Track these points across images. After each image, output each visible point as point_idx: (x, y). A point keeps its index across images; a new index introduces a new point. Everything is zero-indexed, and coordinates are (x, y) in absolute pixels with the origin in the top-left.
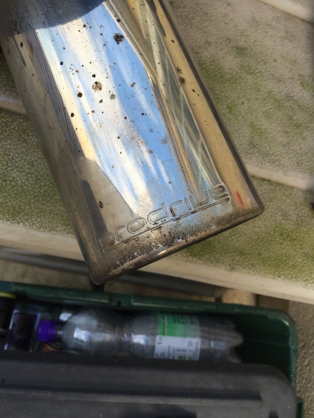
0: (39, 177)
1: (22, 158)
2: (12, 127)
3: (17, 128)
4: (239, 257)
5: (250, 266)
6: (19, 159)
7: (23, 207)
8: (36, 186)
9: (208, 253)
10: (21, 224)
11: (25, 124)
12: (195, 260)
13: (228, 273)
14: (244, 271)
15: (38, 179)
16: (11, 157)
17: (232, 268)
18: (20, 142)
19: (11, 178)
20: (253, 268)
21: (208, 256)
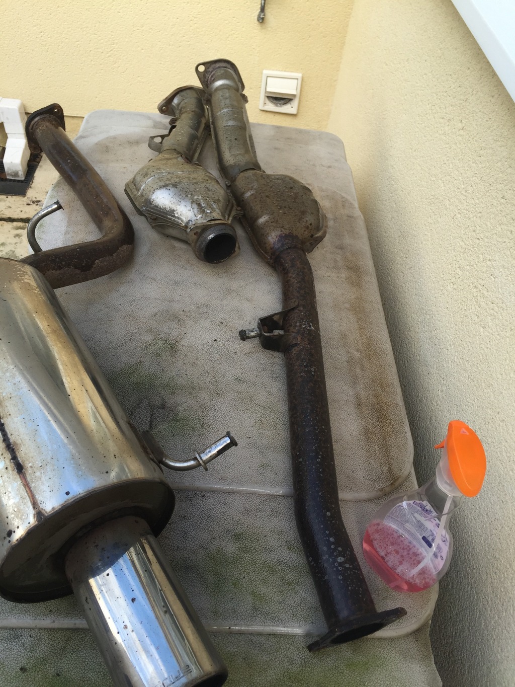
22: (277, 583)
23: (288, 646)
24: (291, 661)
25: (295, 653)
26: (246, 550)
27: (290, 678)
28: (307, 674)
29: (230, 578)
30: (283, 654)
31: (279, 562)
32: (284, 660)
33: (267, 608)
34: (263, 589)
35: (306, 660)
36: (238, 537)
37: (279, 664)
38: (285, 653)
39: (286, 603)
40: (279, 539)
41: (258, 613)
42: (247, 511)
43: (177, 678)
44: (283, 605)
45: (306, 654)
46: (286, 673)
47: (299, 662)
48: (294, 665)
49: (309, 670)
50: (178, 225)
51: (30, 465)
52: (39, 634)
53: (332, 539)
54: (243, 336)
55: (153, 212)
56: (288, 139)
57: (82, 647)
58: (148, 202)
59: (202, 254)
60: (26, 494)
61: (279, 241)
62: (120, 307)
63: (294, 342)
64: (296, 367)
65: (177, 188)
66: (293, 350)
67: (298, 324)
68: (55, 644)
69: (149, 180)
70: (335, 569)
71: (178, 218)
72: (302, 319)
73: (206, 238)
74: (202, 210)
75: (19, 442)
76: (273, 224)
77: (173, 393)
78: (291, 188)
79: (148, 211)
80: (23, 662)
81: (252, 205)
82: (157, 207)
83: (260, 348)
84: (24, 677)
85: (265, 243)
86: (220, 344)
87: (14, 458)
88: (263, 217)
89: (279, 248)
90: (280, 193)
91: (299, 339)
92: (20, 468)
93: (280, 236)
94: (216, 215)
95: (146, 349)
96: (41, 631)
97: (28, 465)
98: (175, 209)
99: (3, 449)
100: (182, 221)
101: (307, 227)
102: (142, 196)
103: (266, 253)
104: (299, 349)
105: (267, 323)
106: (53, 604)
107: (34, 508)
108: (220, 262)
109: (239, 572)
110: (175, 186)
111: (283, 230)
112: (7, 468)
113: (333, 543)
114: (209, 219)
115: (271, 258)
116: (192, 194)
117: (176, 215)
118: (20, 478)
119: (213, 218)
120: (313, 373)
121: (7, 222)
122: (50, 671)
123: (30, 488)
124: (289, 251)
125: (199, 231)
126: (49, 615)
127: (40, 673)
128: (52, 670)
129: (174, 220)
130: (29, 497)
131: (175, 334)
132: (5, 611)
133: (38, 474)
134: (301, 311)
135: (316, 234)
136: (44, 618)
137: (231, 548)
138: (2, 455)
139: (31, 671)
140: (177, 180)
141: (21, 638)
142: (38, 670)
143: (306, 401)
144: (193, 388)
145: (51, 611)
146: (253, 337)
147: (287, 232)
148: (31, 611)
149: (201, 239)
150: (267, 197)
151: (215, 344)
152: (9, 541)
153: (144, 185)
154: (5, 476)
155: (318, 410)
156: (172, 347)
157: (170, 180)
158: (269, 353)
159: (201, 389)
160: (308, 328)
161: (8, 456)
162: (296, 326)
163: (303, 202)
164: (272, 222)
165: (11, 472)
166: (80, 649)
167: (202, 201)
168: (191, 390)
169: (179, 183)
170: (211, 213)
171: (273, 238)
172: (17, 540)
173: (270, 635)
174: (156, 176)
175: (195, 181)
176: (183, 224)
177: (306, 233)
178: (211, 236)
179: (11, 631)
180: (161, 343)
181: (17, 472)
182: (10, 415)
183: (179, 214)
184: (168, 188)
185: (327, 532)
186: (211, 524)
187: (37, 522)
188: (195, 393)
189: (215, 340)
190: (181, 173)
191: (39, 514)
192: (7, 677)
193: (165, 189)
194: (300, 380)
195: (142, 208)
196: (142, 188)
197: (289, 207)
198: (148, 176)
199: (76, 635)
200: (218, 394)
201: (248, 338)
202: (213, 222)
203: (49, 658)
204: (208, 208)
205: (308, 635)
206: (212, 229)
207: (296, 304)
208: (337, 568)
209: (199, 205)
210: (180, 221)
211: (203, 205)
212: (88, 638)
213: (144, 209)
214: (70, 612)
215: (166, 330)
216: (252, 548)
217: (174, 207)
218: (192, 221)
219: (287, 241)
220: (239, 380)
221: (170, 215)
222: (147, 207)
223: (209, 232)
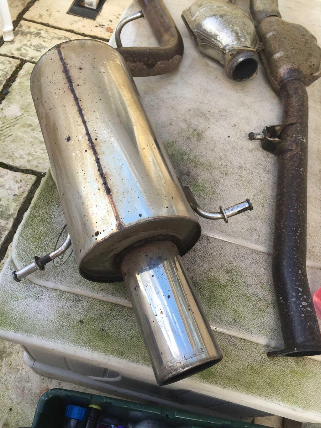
0: (133, 336)
1: (126, 327)
2: (122, 313)
3: (124, 314)
4: (228, 381)
5: (234, 386)
6: (125, 328)
7: (125, 351)
8: (132, 341)
9: (211, 378)
10: (125, 359)
11: (128, 311)
12: (205, 381)
13: (222, 389)
14: (230, 389)
15: (132, 337)
16: (121, 327)
17: (224, 387)
18: (125, 320)
19: (121, 337)
20: (235, 388)
21: (211, 380)
22: (251, 307)
23: (253, 349)
24: (254, 359)
25: (257, 355)
26: (233, 281)
27: (252, 369)
28: (263, 370)
29: (220, 296)
30: (249, 353)
31: (254, 295)
32: (249, 358)
33: (243, 322)
34: (241, 309)
35: (263, 361)
36: (228, 271)
37: (245, 359)
38: (250, 353)
39: (256, 322)
40: (255, 280)
41: (236, 323)
42: (236, 256)
43: (194, 355)
44: (253, 322)
45: (264, 357)
46: (249, 366)
47: (259, 362)
48: (255, 362)
49: (265, 368)
50: (218, 47)
51: (116, 190)
52: (93, 302)
53: (300, 289)
54: (251, 137)
55: (201, 34)
57: (120, 316)
58: (199, 26)
59: (232, 72)
60: (111, 209)
61: (288, 73)
62: (166, 100)
63: (290, 148)
64: (289, 166)
65: (223, 18)
66: (288, 153)
67: (294, 136)
68: (103, 311)
69: (202, 9)
70: (299, 309)
71: (219, 41)
72: (298, 133)
73: (238, 59)
74: (238, 38)
75: (109, 173)
76: (286, 59)
77: (196, 167)
78: (304, 35)
79: (198, 32)
80: (82, 317)
81: (272, 42)
82: (205, 30)
83: (260, 148)
84: (81, 327)
85: (277, 73)
86: (232, 140)
87: (105, 183)
88: (280, 52)
89: (287, 78)
90: (294, 37)
91: (294, 146)
92: (108, 191)
93: (290, 69)
94: (248, 43)
95: (181, 132)
96: (95, 301)
97: (114, 190)
98: (218, 34)
99: (97, 176)
100: (222, 44)
101: (311, 67)
102: (195, 21)
103: (276, 80)
104: (293, 153)
105: (270, 130)
106: (105, 285)
107: (117, 220)
108: (241, 81)
109: (226, 295)
110: (222, 16)
111: (293, 65)
112: (99, 189)
113: (300, 292)
114: (243, 46)
115: (279, 85)
116: (233, 25)
117: (218, 39)
118: (108, 198)
119: (245, 46)
120: (301, 173)
122: (98, 327)
123: (114, 206)
124: (295, 81)
125: (234, 53)
126: (101, 292)
127: (92, 326)
128: (99, 327)
129: (216, 43)
130: (114, 212)
131: (201, 126)
132: (74, 283)
133: (121, 197)
134: (298, 127)
135: (315, 73)
136: (98, 292)
137: (223, 278)
138: (97, 179)
139: (86, 324)
140: (224, 13)
141: (82, 301)
142: (91, 324)
143: (294, 191)
144: (210, 166)
145: (103, 289)
146: (258, 139)
147: (296, 67)
148: (90, 287)
149: (234, 60)
150: (285, 38)
151: (229, 139)
152: (96, 239)
153: (198, 13)
154: (97, 194)
155: (301, 199)
156: (199, 135)
157: (218, 12)
158: (265, 153)
159: (215, 168)
160: (302, 140)
161: (101, 181)
162: (292, 137)
163: (311, 47)
164: (286, 58)
165: (102, 193)
166: (118, 317)
167: (239, 31)
168: (208, 167)
169: (225, 15)
170: (244, 41)
171: (283, 70)
172: (102, 239)
173: (242, 339)
174: (208, 7)
175: (236, 16)
176: (222, 47)
177: (309, 71)
178: (241, 60)
179: (76, 296)
180: (191, 131)
181: (107, 193)
182: (104, 153)
183: (220, 38)
184: (217, 17)
185: (298, 284)
186: (211, 259)
187: (117, 230)
188: (211, 170)
189: (229, 136)
190: (227, 8)
191: (120, 225)
192: (70, 324)
193: (214, 17)
194: (291, 175)
195: (194, 29)
196: (196, 15)
197: (300, 49)
198: (203, 6)
199: (117, 308)
200: (226, 174)
201: (255, 139)
202: (246, 48)
203: (98, 318)
204: (244, 38)
205: (267, 346)
206: (244, 53)
207: (295, 121)
208: (301, 308)
209: (237, 34)
210: (220, 44)
211: (240, 35)
212: (124, 311)
213: (196, 30)
214: (115, 293)
215: (196, 123)
216: (237, 281)
217: (217, 33)
218: (229, 45)
219: (294, 74)
220: (242, 167)
221: (214, 38)
222: (198, 30)
223: (241, 55)
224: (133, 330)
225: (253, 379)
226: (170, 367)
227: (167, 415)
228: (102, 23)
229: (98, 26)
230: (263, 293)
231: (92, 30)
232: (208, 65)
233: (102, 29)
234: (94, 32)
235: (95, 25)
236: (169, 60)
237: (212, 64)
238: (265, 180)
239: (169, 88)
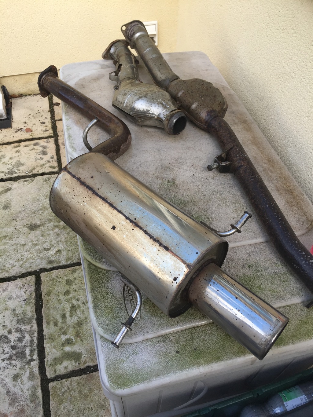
1: (209, 339)
2: (201, 331)
4: (294, 338)
5: (299, 339)
7: (219, 355)
8: (219, 346)
9: (283, 342)
10: (222, 361)
11: (203, 328)
12: (280, 346)
13: (293, 346)
14: (298, 342)
15: (217, 344)
16: (206, 341)
17: (294, 343)
18: (205, 335)
19: (210, 348)
20: (301, 340)
21: (283, 343)
22: (278, 282)
23: (296, 309)
24: (300, 315)
25: (300, 311)
26: (257, 271)
27: (303, 323)
28: (310, 319)
29: (255, 286)
31: (275, 273)
32: (297, 316)
33: (279, 295)
34: (273, 287)
35: (306, 313)
36: (250, 266)
37: (295, 318)
38: (296, 312)
39: (287, 290)
40: (269, 263)
41: (276, 298)
42: (249, 254)
43: (275, 325)
44: (286, 291)
45: (305, 311)
46: (300, 321)
47: (304, 315)
48: (302, 317)
49: (310, 317)
50: (154, 118)
51: (171, 245)
52: (177, 334)
53: (304, 253)
54: (210, 168)
55: (137, 114)
56: (178, 59)
57: (200, 334)
58: (133, 109)
59: (172, 131)
60: (176, 259)
61: (208, 115)
62: (135, 169)
63: (240, 165)
64: (247, 177)
65: (147, 97)
66: (241, 169)
67: (238, 155)
68: (187, 337)
69: (129, 97)
70: (311, 266)
71: (153, 114)
72: (239, 152)
73: (173, 121)
74: (165, 107)
75: (159, 237)
76: (201, 106)
77: (185, 206)
78: (203, 85)
79: (134, 114)
80: (176, 349)
81: (184, 98)
82: (139, 110)
83: (218, 174)
84: (180, 355)
85: (200, 118)
86: (197, 176)
87: (161, 244)
88: (195, 103)
89: (209, 119)
90: (198, 89)
91: (242, 162)
92: (166, 248)
93: (208, 112)
94: (173, 107)
95: (160, 187)
96: (177, 333)
97: (170, 246)
98: (150, 109)
99: (152, 242)
100: (155, 115)
101: (219, 104)
102: (127, 106)
103: (202, 123)
104: (244, 167)
105: (219, 159)
106: (177, 318)
107: (184, 264)
108: (180, 133)
109: (258, 282)
110: (145, 96)
111: (208, 108)
112: (159, 250)
113: (305, 255)
114: (171, 111)
115: (205, 125)
116: (156, 99)
117: (151, 113)
118: (169, 252)
119: (172, 110)
120: (257, 178)
121: (7, 145)
122: (191, 349)
123: (177, 256)
124: (215, 119)
125: (169, 118)
126: (178, 324)
127: (186, 351)
128: (192, 349)
129: (150, 116)
130: (179, 260)
131: (171, 176)
132: (156, 328)
133: (177, 248)
134: (236, 148)
135: (224, 107)
136: (176, 326)
137: (249, 272)
138: (153, 245)
139: (182, 352)
140: (145, 93)
141: (169, 338)
142: (185, 350)
143: (260, 192)
144: (194, 201)
145: (178, 322)
146: (215, 168)
147: (211, 109)
148: (168, 325)
149: (170, 122)
150: (192, 92)
151: (194, 177)
152: (177, 283)
153: (126, 100)
154: (160, 254)
155: (268, 195)
156: (173, 183)
157: (141, 94)
158: (223, 175)
159: (198, 201)
160: (244, 156)
161: (157, 244)
162: (237, 157)
163: (212, 91)
164: (201, 105)
165: (162, 251)
166: (200, 336)
167: (162, 102)
168: (194, 203)
169: (147, 95)
170: (170, 107)
171: (203, 115)
172: (181, 281)
173: (285, 306)
174: (132, 93)
175: (154, 92)
176: (156, 117)
177: (219, 107)
178: (175, 121)
179: (163, 337)
180: (167, 183)
181: (166, 250)
182: (147, 225)
183: (152, 112)
184: (142, 98)
185: (300, 250)
186: (234, 264)
187: (189, 270)
188: (196, 203)
189: (193, 175)
190: (144, 89)
191: (188, 266)
192: (171, 358)
193: (141, 99)
194: (252, 183)
195: (130, 113)
196: (126, 102)
197: (206, 95)
198: (128, 94)
199: (195, 330)
200: (208, 201)
201: (213, 169)
202: (175, 112)
203: (187, 343)
204: (168, 105)
205: (303, 302)
206: (175, 115)
207: (233, 145)
208: (311, 265)
209: (162, 104)
210: (154, 116)
211: (164, 104)
212: (201, 330)
213: (132, 113)
214: (188, 320)
215: (166, 176)
216: (259, 270)
217: (148, 109)
218: (161, 114)
219: (212, 114)
220: (215, 192)
221: (147, 113)
222: (133, 112)
223: (174, 117)
224: (215, 339)
225: (307, 328)
226: (265, 341)
227: (258, 394)
228: (19, 127)
229: (17, 131)
230: (280, 269)
231: (14, 137)
232: (148, 132)
233: (22, 132)
234: (16, 137)
235: (14, 132)
236: (126, 142)
237: (150, 130)
238: (234, 193)
239: (132, 159)
